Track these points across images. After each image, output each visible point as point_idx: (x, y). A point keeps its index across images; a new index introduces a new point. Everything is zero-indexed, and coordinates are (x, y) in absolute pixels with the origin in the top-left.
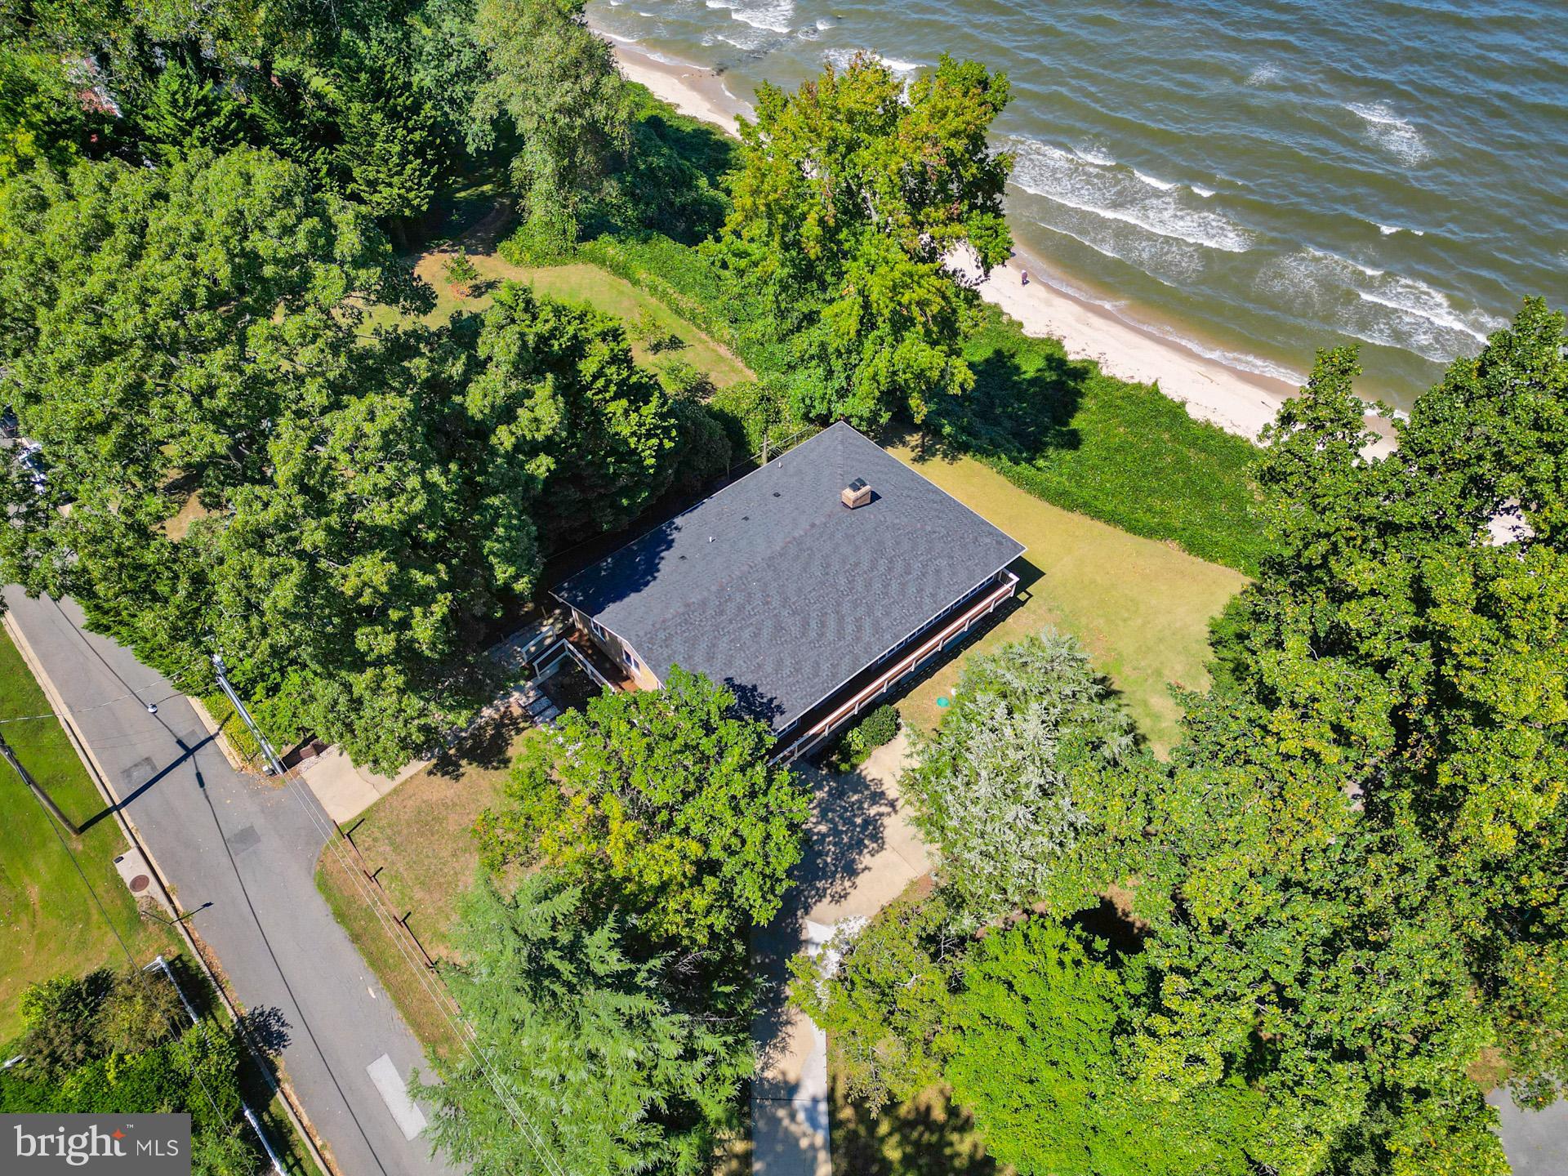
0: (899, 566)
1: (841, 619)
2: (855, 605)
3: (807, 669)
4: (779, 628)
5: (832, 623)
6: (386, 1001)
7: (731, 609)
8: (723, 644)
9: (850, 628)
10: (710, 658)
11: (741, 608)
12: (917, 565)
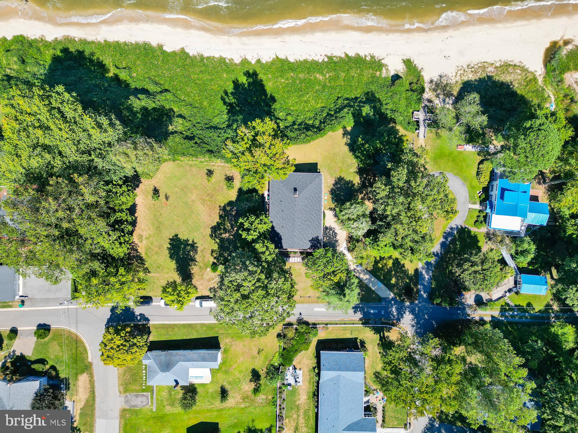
0: (311, 198)
1: (313, 215)
2: (312, 211)
3: (316, 227)
4: (308, 226)
5: (313, 217)
6: (308, 304)
7: (300, 230)
8: (305, 236)
9: (315, 215)
10: (305, 239)
11: (301, 229)
12: (313, 195)
